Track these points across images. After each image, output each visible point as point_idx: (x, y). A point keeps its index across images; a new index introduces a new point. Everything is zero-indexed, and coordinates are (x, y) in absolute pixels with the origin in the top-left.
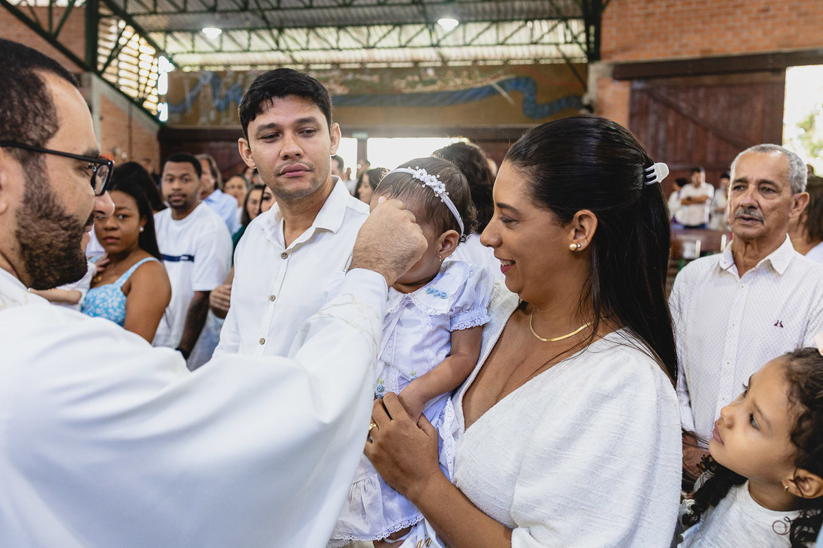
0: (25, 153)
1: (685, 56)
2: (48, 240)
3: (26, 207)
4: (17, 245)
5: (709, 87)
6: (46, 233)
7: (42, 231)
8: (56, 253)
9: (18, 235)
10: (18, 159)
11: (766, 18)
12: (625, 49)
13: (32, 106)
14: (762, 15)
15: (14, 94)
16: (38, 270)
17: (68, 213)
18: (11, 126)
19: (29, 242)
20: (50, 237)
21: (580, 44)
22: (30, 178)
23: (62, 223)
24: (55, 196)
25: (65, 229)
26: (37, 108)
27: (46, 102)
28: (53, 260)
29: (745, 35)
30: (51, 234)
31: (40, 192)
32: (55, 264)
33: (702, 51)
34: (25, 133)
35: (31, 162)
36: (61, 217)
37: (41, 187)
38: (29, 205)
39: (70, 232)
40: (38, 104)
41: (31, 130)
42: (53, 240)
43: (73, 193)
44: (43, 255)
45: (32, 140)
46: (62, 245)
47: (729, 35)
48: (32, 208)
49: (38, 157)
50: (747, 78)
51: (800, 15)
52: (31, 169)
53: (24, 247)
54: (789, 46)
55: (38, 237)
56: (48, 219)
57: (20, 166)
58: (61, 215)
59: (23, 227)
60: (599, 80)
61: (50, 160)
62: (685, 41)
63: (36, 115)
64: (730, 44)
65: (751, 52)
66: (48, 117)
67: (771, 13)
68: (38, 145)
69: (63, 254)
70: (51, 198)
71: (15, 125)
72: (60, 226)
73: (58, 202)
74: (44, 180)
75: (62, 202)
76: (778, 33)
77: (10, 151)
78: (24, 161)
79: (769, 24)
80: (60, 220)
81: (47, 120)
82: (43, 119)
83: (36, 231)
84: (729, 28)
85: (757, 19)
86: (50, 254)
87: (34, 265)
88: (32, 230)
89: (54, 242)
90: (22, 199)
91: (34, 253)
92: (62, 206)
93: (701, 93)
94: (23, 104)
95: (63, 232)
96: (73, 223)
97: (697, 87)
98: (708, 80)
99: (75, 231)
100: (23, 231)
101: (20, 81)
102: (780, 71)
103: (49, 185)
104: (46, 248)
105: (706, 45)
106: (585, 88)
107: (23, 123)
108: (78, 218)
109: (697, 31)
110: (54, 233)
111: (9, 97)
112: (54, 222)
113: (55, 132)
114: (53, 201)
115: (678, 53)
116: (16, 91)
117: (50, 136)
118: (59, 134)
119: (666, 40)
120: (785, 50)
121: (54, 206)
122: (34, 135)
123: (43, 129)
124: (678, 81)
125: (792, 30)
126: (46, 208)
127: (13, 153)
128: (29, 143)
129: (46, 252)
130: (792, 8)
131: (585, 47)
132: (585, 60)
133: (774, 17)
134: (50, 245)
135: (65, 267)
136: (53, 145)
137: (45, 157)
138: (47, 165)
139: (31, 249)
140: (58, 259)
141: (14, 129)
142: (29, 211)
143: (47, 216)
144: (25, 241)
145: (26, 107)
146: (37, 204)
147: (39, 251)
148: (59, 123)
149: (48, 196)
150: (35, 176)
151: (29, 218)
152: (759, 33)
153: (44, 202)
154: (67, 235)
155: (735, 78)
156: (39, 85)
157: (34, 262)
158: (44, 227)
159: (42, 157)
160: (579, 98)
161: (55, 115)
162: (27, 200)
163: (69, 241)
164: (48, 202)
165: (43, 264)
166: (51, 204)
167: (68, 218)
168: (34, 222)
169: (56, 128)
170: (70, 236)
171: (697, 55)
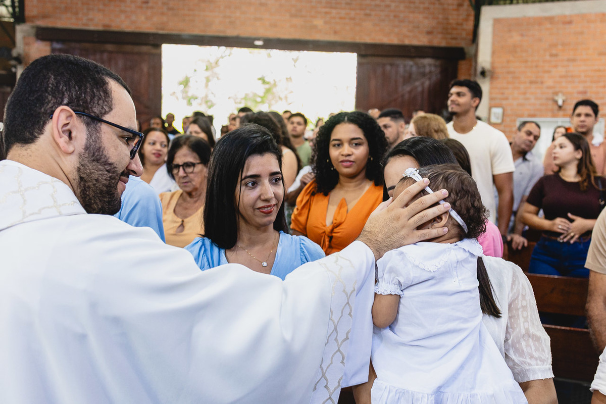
0: (89, 120)
1: (92, 28)
2: (96, 177)
3: (85, 152)
4: (77, 177)
5: (111, 52)
6: (96, 172)
7: (93, 169)
8: (100, 186)
9: (79, 170)
10: (85, 122)
11: (147, 8)
12: (45, 16)
13: (98, 93)
14: (144, 5)
15: (88, 85)
16: (88, 197)
17: (110, 161)
18: (83, 103)
19: (84, 176)
20: (98, 174)
21: (7, 7)
22: (90, 135)
23: (106, 167)
24: (104, 149)
25: (108, 171)
26: (101, 96)
27: (107, 93)
28: (98, 191)
29: (134, 18)
30: (98, 173)
31: (95, 145)
32: (99, 195)
33: (104, 26)
34: (91, 108)
35: (92, 126)
36: (106, 163)
37: (96, 142)
38: (87, 151)
39: (110, 174)
40: (102, 94)
41: (95, 107)
42: (99, 177)
43: (116, 150)
44: (93, 186)
45: (95, 113)
46: (105, 182)
47: (123, 17)
48: (89, 154)
49: (97, 124)
50: (137, 49)
51: (169, 9)
52: (92, 130)
53: (81, 178)
54: (163, 29)
55: (91, 173)
56: (98, 162)
57: (85, 127)
58: (106, 162)
59: (82, 165)
60: (24, 38)
61: (104, 127)
62: (91, 16)
63: (100, 99)
64: (124, 23)
65: (137, 30)
66: (106, 101)
67: (150, 4)
68: (98, 116)
69: (105, 189)
70: (101, 150)
71: (86, 102)
72: (105, 168)
73: (105, 153)
74: (99, 138)
75: (108, 153)
76: (155, 19)
77: (81, 117)
78: (88, 124)
79: (149, 13)
80: (105, 165)
81: (106, 103)
82: (104, 102)
83: (89, 169)
84: (122, 11)
85: (141, 7)
86: (97, 187)
87: (86, 193)
88: (88, 168)
89: (100, 178)
90: (83, 147)
91: (87, 185)
92: (108, 156)
93: (105, 56)
94: (93, 92)
95: (106, 173)
96: (113, 168)
97: (102, 52)
98: (110, 47)
99: (114, 175)
100: (82, 168)
101: (94, 79)
102: (158, 46)
103: (101, 142)
104: (95, 182)
105: (107, 22)
106: (13, 43)
107: (90, 102)
108: (117, 166)
109: (99, 10)
110: (100, 172)
111: (85, 86)
112: (101, 164)
113: (110, 111)
114: (103, 152)
115: (87, 25)
116: (90, 84)
117: (106, 113)
118: (112, 113)
119: (76, 13)
120: (161, 32)
121: (102, 155)
122: (96, 110)
123: (103, 108)
124: (87, 45)
125: (165, 19)
126: (97, 155)
127: (82, 119)
128: (93, 114)
129: (94, 185)
130: (164, 4)
131: (10, 9)
132: (12, 20)
133: (152, 8)
134: (97, 180)
135: (105, 200)
136: (107, 118)
137: (101, 124)
138: (102, 129)
139: (85, 181)
140: (101, 192)
141: (84, 105)
142: (87, 155)
143: (97, 160)
144: (82, 176)
145: (94, 93)
146: (92, 152)
147: (90, 183)
148: (113, 107)
149: (100, 148)
150: (94, 134)
151: (86, 159)
152: (143, 18)
153: (96, 151)
154: (109, 176)
155: (128, 48)
156: (105, 83)
157: (86, 191)
158: (95, 167)
159: (99, 124)
160: (9, 50)
161: (111, 101)
162: (87, 148)
163: (109, 180)
164: (99, 151)
165: (92, 194)
166: (101, 153)
167: (111, 164)
168: (89, 163)
169: (111, 109)
170: (110, 177)
171: (100, 28)
